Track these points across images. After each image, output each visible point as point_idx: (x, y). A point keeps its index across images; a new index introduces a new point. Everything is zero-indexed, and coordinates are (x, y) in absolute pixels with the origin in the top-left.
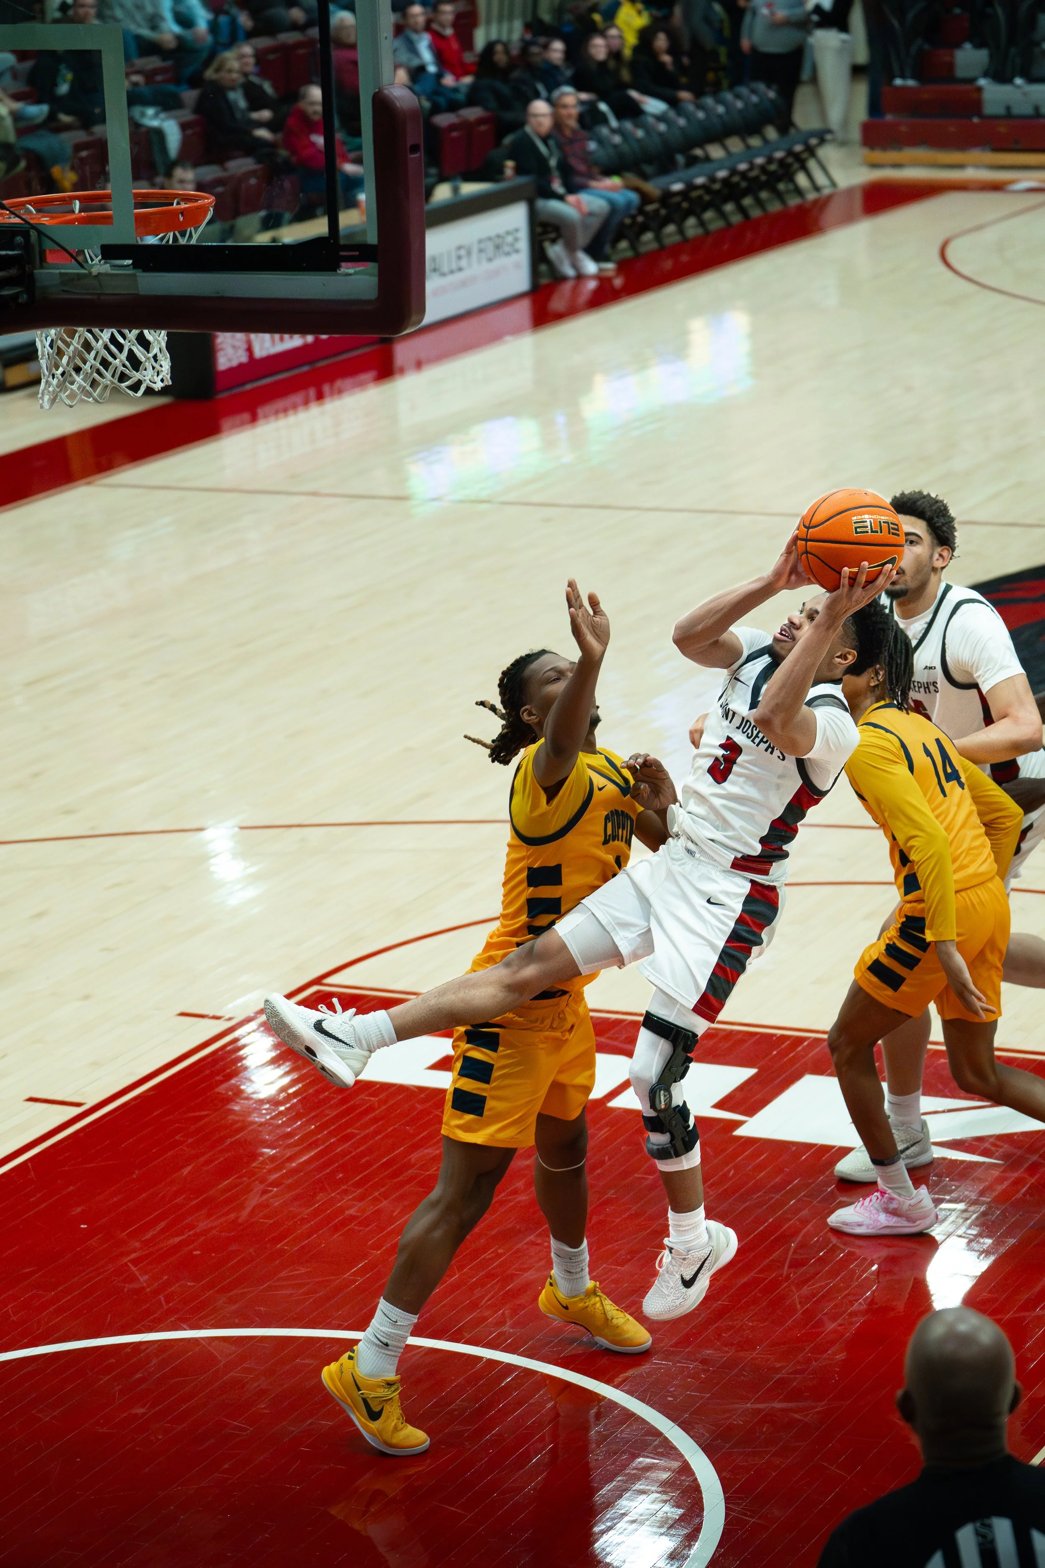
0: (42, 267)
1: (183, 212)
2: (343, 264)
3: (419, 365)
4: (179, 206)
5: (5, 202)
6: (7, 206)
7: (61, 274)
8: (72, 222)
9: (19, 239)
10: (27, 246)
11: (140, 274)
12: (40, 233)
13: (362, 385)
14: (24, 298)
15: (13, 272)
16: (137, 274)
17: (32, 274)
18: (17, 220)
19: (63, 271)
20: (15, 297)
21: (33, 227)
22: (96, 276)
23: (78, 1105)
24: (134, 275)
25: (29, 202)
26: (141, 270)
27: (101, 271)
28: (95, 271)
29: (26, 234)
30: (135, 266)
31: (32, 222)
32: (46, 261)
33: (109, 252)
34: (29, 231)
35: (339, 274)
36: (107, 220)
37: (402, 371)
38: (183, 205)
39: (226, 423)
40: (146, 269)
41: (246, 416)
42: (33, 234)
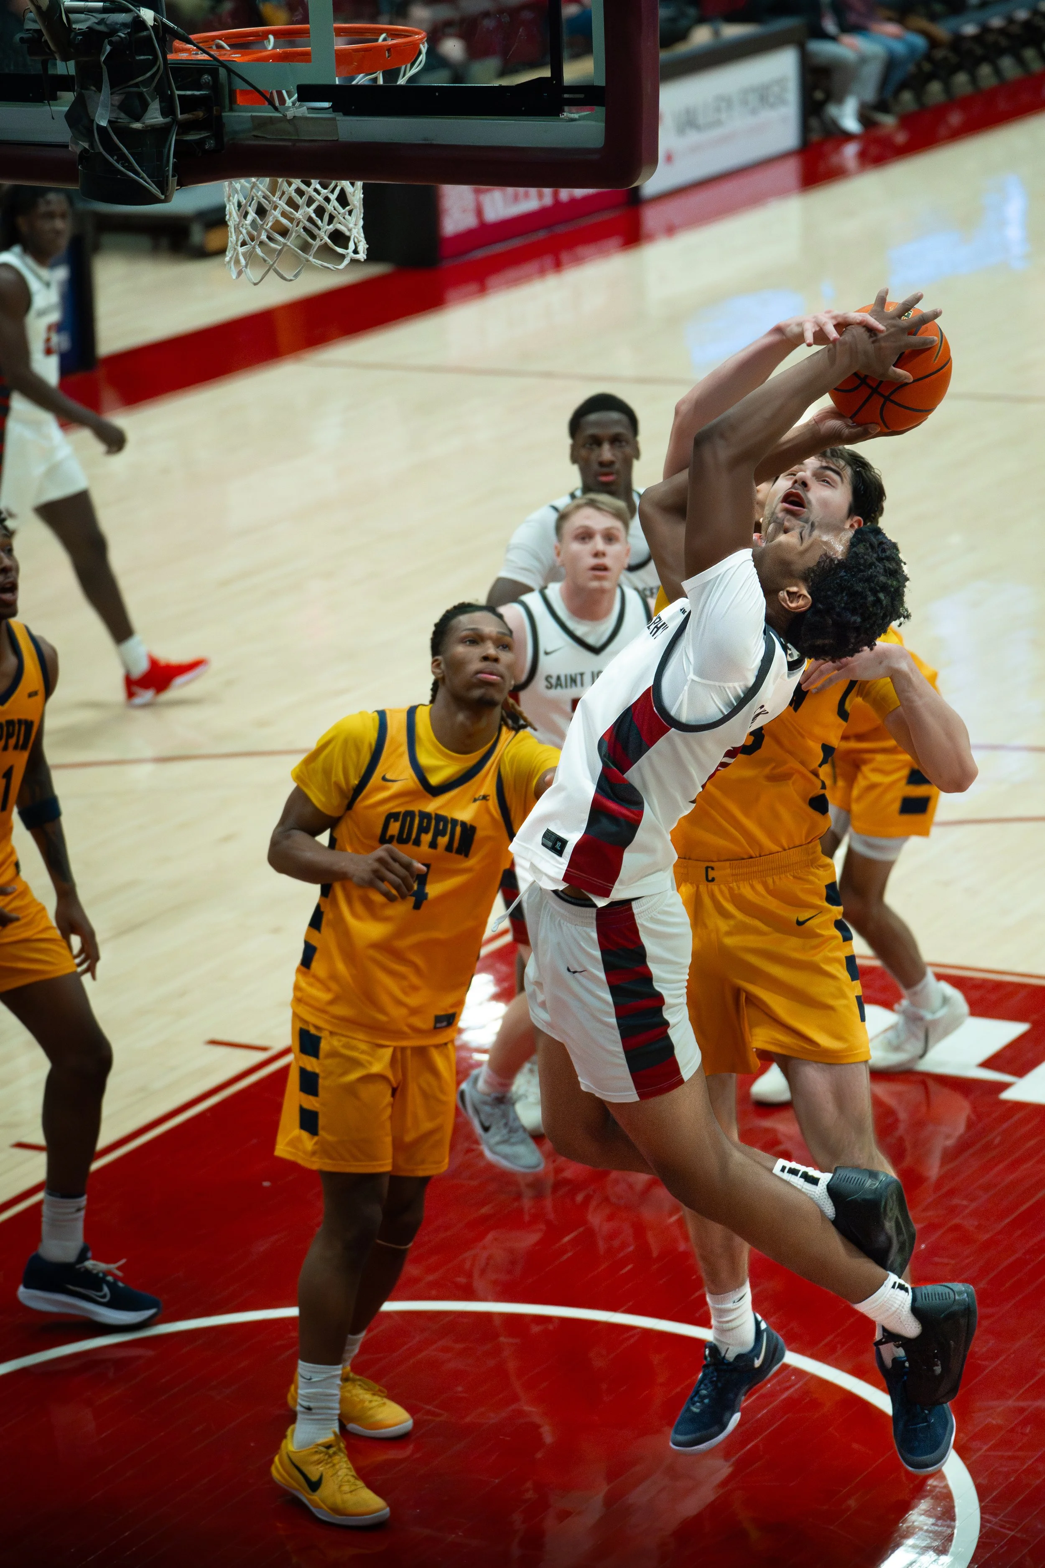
0: (231, 110)
1: (390, 49)
2: (566, 108)
3: (671, 230)
4: (385, 43)
5: (192, 37)
6: (195, 42)
7: (252, 116)
8: (265, 59)
9: (206, 78)
10: (216, 86)
11: (340, 117)
12: (230, 71)
13: (605, 253)
14: (210, 145)
15: (200, 114)
16: (337, 118)
17: (219, 118)
18: (205, 57)
19: (254, 114)
20: (201, 142)
21: (222, 64)
22: (289, 121)
23: (264, 1049)
24: (334, 119)
25: (220, 37)
26: (341, 114)
27: (297, 115)
28: (290, 114)
29: (214, 72)
30: (334, 109)
31: (221, 59)
32: (235, 102)
33: (307, 93)
34: (218, 69)
35: (562, 119)
36: (305, 57)
37: (650, 238)
38: (390, 42)
39: (451, 294)
40: (346, 114)
41: (473, 287)
42: (222, 72)
